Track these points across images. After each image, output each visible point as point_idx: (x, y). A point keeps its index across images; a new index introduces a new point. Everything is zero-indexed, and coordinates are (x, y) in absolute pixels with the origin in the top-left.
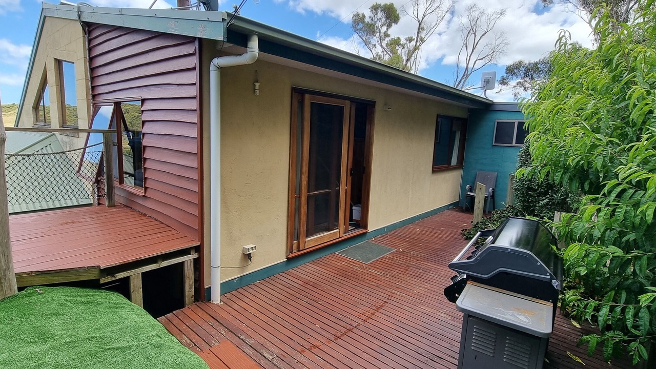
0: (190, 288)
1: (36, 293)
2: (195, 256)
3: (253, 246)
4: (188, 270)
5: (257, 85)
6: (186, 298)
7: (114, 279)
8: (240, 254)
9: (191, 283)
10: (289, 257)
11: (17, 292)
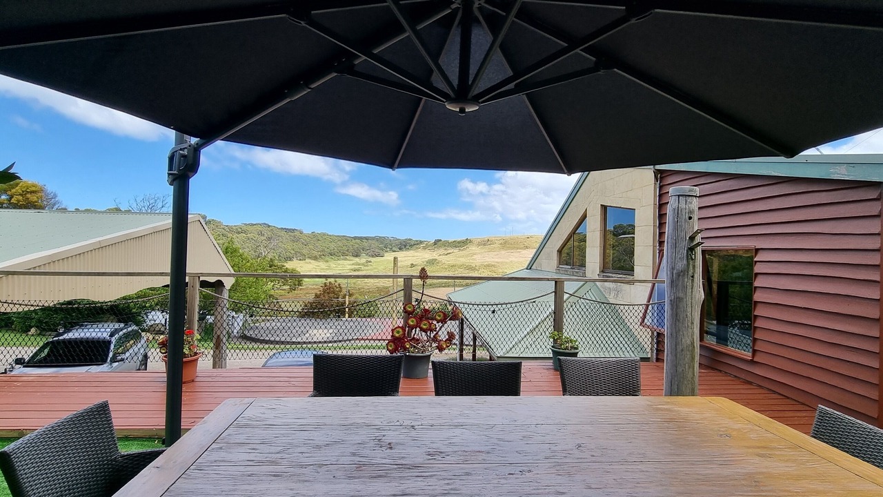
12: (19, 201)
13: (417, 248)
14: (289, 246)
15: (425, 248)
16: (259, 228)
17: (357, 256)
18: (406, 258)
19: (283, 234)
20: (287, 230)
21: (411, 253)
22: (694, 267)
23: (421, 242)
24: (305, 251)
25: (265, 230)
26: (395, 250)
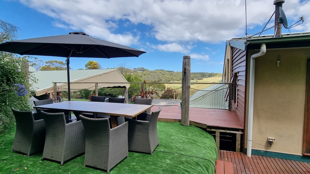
0: (238, 145)
1: (192, 127)
2: (242, 133)
3: (273, 138)
4: (238, 137)
5: (278, 62)
6: (236, 149)
7: (211, 130)
8: (266, 140)
9: (239, 143)
10: (304, 154)
11: (189, 125)
12: (93, 67)
13: (216, 76)
14: (169, 76)
15: (219, 76)
16: (160, 71)
17: (193, 80)
18: (211, 80)
19: (167, 72)
20: (169, 71)
21: (213, 78)
22: (186, 78)
23: (218, 74)
24: (174, 78)
25: (161, 72)
26: (207, 77)
